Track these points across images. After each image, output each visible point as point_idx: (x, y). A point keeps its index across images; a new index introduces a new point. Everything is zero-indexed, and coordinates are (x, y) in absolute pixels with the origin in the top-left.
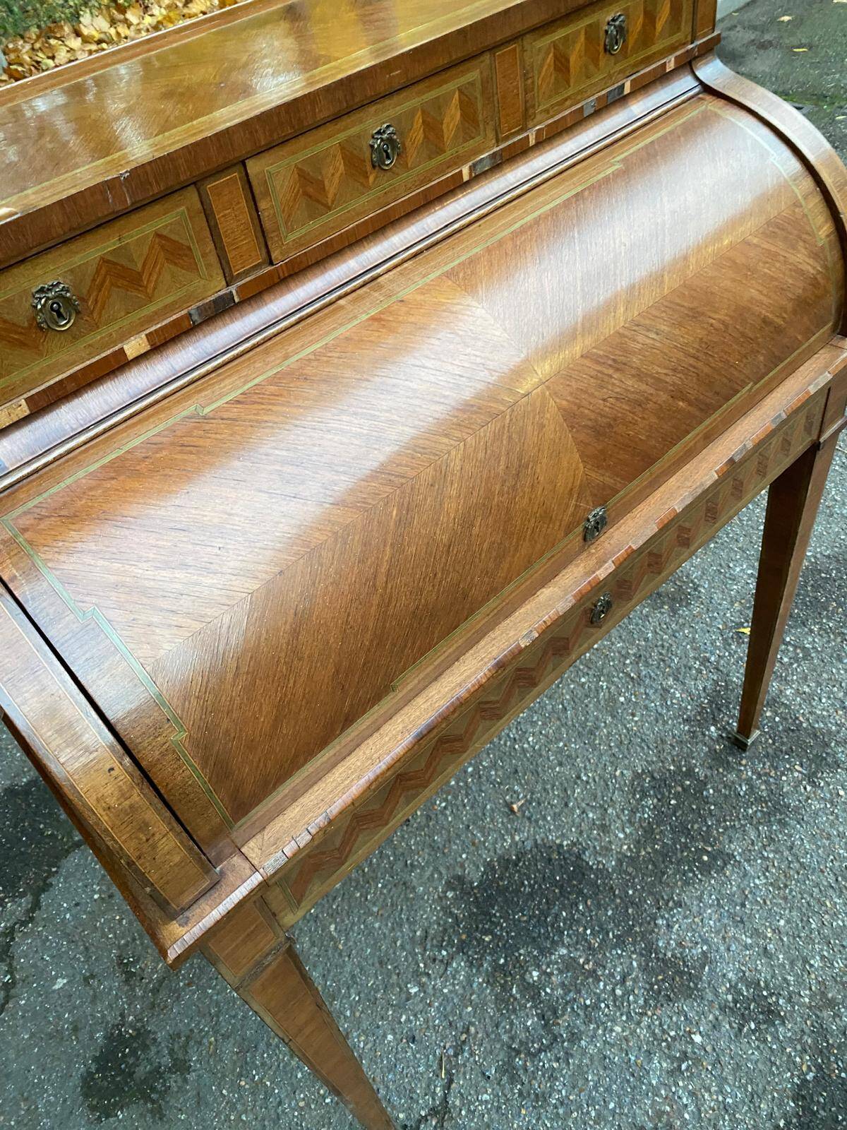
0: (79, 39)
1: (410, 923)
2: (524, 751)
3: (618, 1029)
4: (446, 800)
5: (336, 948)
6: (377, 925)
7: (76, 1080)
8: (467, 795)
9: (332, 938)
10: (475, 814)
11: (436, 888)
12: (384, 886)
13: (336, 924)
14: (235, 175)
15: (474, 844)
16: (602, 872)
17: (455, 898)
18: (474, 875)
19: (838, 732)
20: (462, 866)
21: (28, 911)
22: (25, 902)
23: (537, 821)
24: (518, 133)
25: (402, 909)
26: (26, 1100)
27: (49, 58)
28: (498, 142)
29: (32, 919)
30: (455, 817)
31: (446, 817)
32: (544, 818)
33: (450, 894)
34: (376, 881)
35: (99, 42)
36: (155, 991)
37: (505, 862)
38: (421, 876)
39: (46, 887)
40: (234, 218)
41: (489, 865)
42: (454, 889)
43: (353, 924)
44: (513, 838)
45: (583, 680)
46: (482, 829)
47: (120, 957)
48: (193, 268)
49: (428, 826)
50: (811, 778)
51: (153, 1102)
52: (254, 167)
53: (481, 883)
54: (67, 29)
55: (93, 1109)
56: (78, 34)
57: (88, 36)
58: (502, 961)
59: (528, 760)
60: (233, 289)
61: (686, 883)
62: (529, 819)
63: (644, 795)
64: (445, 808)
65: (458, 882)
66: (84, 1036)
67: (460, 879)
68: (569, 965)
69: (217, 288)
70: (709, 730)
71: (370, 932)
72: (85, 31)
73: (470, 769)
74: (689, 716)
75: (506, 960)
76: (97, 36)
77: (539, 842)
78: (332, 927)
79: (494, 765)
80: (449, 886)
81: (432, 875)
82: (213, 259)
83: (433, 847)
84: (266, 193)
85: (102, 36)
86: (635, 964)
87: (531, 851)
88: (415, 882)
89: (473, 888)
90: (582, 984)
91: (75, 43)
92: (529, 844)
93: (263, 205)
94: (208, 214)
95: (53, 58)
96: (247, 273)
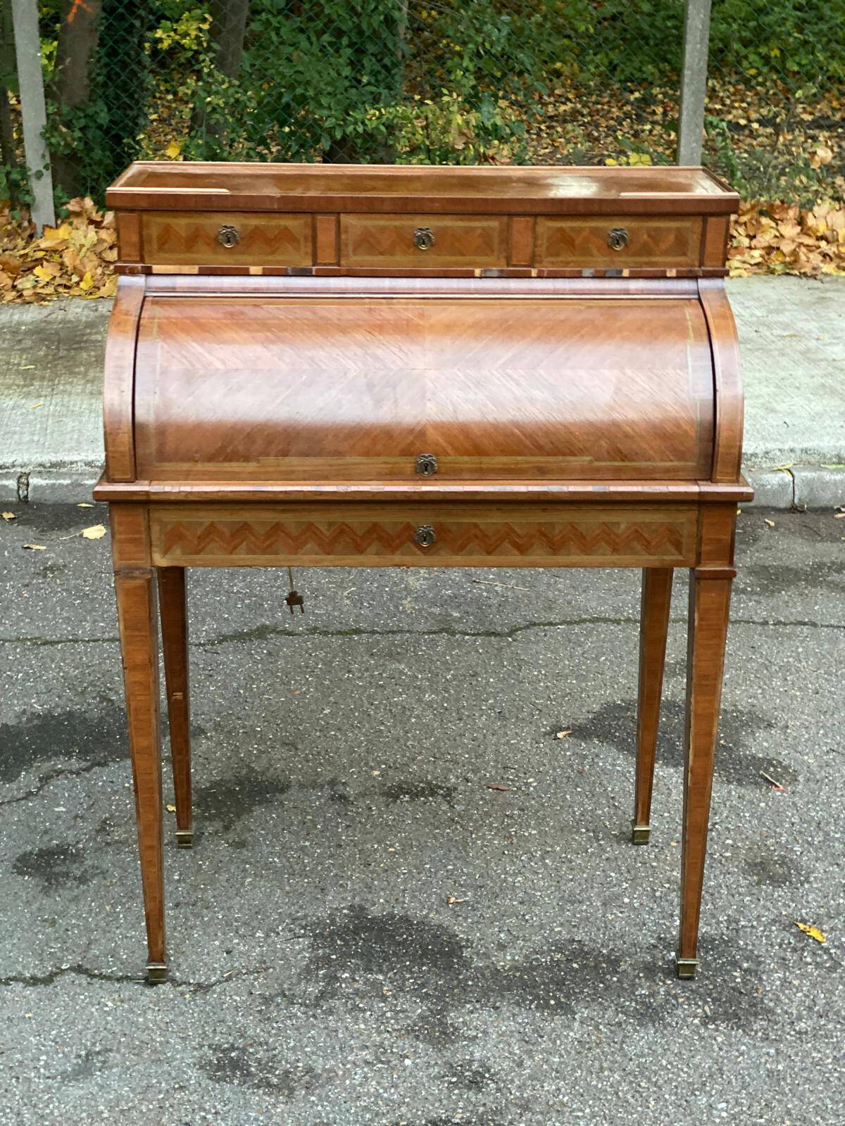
0: (799, 228)
1: (300, 907)
2: (505, 880)
3: (362, 1026)
4: (410, 871)
5: (238, 889)
6: (278, 895)
7: (19, 851)
8: (429, 877)
9: (242, 884)
10: (420, 888)
11: (340, 903)
12: (308, 882)
13: (254, 880)
14: (333, 218)
15: (397, 900)
16: (466, 964)
17: (346, 915)
18: (375, 911)
19: (779, 1015)
20: (374, 905)
21: (81, 769)
22: (84, 764)
23: (458, 916)
24: (525, 266)
25: (304, 899)
27: (748, 236)
28: (508, 265)
29: (78, 774)
30: (405, 881)
31: (398, 877)
32: (466, 918)
33: (346, 911)
34: (307, 877)
35: (822, 238)
36: (108, 844)
37: (406, 920)
38: (339, 893)
39: (103, 764)
40: (326, 237)
41: (392, 915)
42: (352, 910)
43: (264, 886)
44: (429, 913)
45: (613, 874)
46: (413, 897)
47: (107, 819)
48: (297, 249)
49: (379, 875)
50: (707, 1020)
51: (50, 883)
52: (344, 219)
53: (374, 918)
54: (792, 213)
55: (15, 867)
56: (801, 222)
57: (809, 228)
58: (334, 957)
59: (501, 886)
60: (314, 268)
61: (518, 1004)
62: (455, 912)
63: (559, 950)
64: (404, 873)
65: (359, 909)
66: (46, 838)
67: (362, 908)
68: (376, 986)
69: (307, 263)
70: (669, 952)
71: (269, 895)
72: (811, 221)
73: (450, 867)
74: (666, 938)
75: (337, 959)
76: (822, 229)
77: (444, 925)
78: (249, 880)
79: (471, 875)
80: (351, 908)
81: (347, 897)
82: (309, 249)
83: (367, 885)
84: (346, 232)
85: (828, 233)
86: (420, 1011)
87: (432, 926)
88: (331, 893)
89: (365, 917)
90: (370, 998)
91: (790, 230)
92: (435, 923)
93: (343, 237)
94: (314, 229)
95: (752, 237)
96: (325, 265)
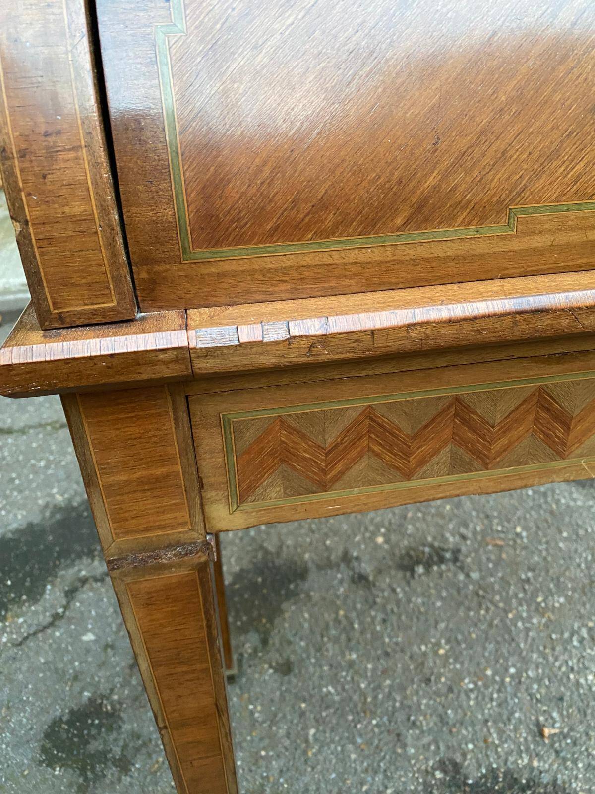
1: (386, 776)
2: (578, 683)
4: (475, 684)
5: (305, 752)
6: (353, 756)
7: (47, 719)
8: (499, 691)
9: (307, 741)
10: (500, 714)
11: (427, 759)
12: (377, 725)
13: (318, 730)
15: (486, 741)
17: (442, 782)
18: (473, 773)
20: (464, 755)
23: (565, 760)
25: (384, 758)
26: (8, 708)
30: (478, 703)
31: (469, 698)
32: (575, 762)
33: (439, 775)
34: (374, 714)
37: (512, 780)
38: (418, 739)
41: (493, 772)
42: (445, 772)
43: (332, 741)
44: (530, 760)
46: (501, 733)
49: (447, 697)
51: (86, 779)
53: (476, 784)
55: (44, 750)
59: (579, 695)
62: (557, 753)
64: (471, 690)
65: (452, 768)
66: (77, 687)
67: (457, 767)
71: (343, 758)
73: (512, 670)
77: (559, 782)
78: (312, 732)
79: (539, 680)
80: (441, 765)
81: (429, 745)
83: (443, 719)
87: (546, 786)
88: (409, 740)
89: (465, 784)
92: (546, 778)
